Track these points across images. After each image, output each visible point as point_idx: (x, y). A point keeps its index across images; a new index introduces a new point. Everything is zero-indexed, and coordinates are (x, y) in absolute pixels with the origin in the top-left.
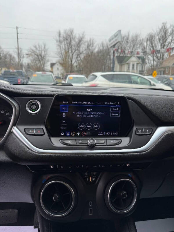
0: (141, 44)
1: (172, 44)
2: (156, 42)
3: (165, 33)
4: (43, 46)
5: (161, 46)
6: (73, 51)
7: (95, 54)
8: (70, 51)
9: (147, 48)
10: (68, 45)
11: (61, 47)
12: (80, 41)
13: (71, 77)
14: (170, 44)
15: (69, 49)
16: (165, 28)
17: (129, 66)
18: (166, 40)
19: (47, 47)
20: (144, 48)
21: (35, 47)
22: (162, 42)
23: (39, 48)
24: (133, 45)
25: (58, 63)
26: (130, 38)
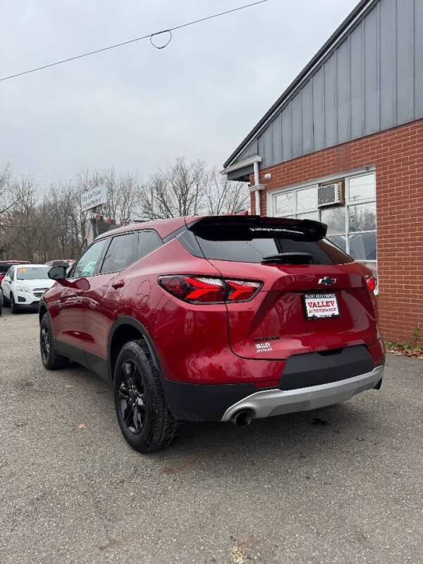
0: (142, 194)
1: (198, 198)
2: (168, 193)
3: (184, 178)
5: (179, 201)
9: (154, 203)
14: (195, 198)
16: (182, 168)
18: (188, 190)
20: (148, 202)
22: (179, 192)
24: (125, 198)
26: (117, 182)
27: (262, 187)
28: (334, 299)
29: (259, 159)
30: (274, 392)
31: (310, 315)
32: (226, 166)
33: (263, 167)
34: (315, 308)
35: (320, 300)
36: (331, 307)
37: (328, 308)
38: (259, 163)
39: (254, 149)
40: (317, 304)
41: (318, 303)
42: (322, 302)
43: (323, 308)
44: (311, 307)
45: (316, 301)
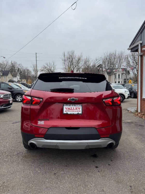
4: (53, 64)
6: (74, 67)
7: (91, 67)
8: (72, 67)
10: (70, 63)
11: (66, 64)
12: (79, 59)
15: (71, 65)
17: (116, 76)
19: (55, 64)
21: (47, 64)
23: (50, 65)
27: (142, 54)
28: (81, 107)
29: (141, 42)
30: (42, 139)
32: (130, 46)
33: (142, 45)
34: (69, 110)
35: (72, 107)
36: (78, 110)
37: (76, 110)
38: (141, 44)
39: (139, 38)
42: (74, 108)
43: (74, 110)
44: (66, 109)
45: (70, 107)
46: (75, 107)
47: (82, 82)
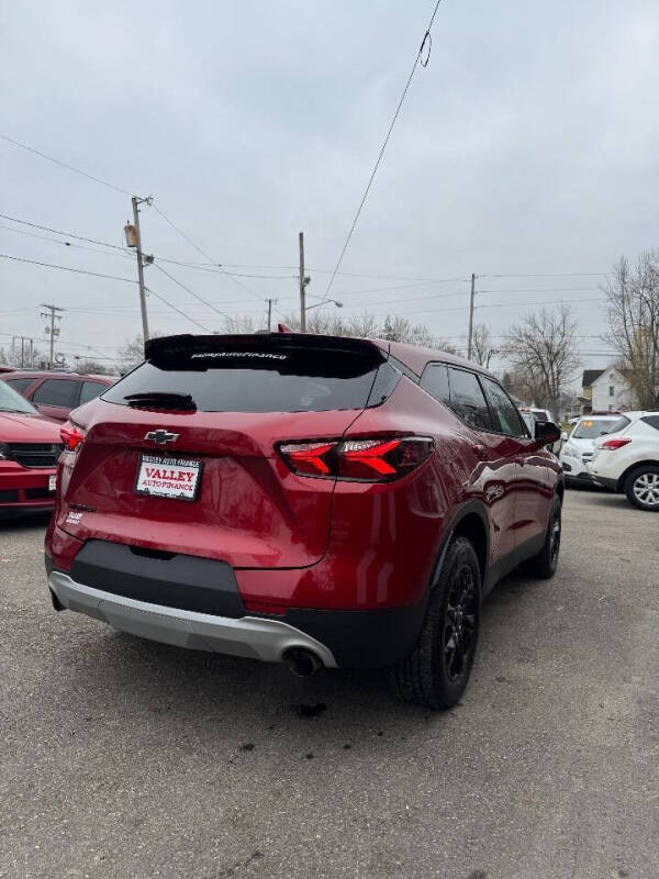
13: (588, 421)
23: (544, 326)
25: (612, 372)
28: (196, 471)
30: (65, 579)
31: (141, 487)
34: (157, 479)
35: (169, 469)
36: (186, 482)
37: (177, 482)
40: (162, 474)
41: (165, 472)
42: (172, 472)
43: (173, 482)
44: (149, 475)
45: (161, 468)
46: (177, 470)
47: (276, 373)
